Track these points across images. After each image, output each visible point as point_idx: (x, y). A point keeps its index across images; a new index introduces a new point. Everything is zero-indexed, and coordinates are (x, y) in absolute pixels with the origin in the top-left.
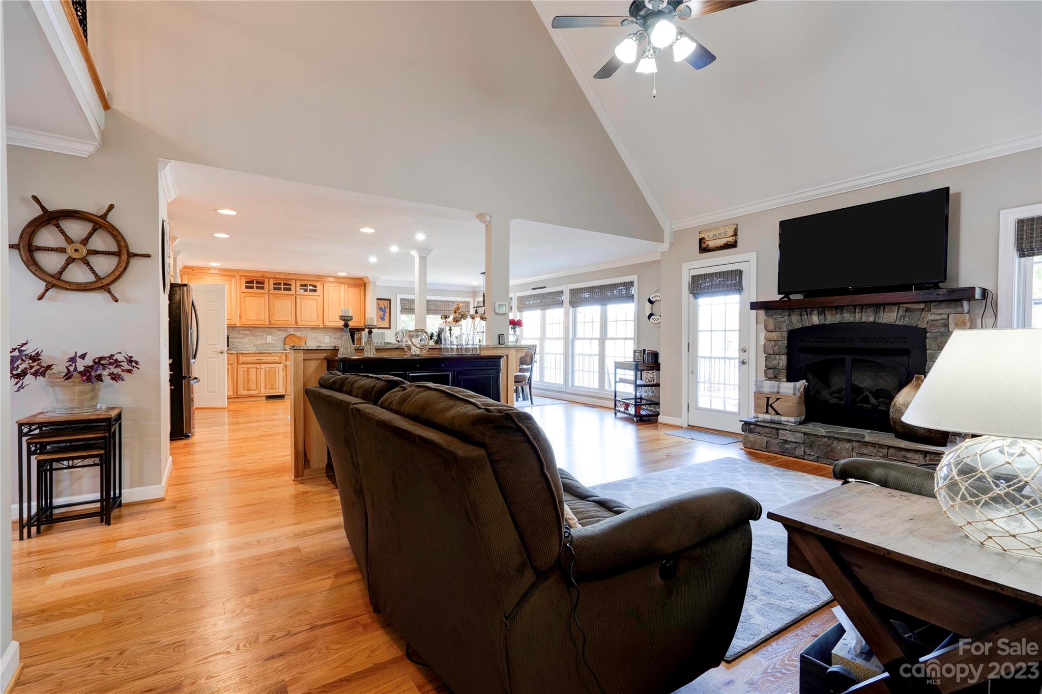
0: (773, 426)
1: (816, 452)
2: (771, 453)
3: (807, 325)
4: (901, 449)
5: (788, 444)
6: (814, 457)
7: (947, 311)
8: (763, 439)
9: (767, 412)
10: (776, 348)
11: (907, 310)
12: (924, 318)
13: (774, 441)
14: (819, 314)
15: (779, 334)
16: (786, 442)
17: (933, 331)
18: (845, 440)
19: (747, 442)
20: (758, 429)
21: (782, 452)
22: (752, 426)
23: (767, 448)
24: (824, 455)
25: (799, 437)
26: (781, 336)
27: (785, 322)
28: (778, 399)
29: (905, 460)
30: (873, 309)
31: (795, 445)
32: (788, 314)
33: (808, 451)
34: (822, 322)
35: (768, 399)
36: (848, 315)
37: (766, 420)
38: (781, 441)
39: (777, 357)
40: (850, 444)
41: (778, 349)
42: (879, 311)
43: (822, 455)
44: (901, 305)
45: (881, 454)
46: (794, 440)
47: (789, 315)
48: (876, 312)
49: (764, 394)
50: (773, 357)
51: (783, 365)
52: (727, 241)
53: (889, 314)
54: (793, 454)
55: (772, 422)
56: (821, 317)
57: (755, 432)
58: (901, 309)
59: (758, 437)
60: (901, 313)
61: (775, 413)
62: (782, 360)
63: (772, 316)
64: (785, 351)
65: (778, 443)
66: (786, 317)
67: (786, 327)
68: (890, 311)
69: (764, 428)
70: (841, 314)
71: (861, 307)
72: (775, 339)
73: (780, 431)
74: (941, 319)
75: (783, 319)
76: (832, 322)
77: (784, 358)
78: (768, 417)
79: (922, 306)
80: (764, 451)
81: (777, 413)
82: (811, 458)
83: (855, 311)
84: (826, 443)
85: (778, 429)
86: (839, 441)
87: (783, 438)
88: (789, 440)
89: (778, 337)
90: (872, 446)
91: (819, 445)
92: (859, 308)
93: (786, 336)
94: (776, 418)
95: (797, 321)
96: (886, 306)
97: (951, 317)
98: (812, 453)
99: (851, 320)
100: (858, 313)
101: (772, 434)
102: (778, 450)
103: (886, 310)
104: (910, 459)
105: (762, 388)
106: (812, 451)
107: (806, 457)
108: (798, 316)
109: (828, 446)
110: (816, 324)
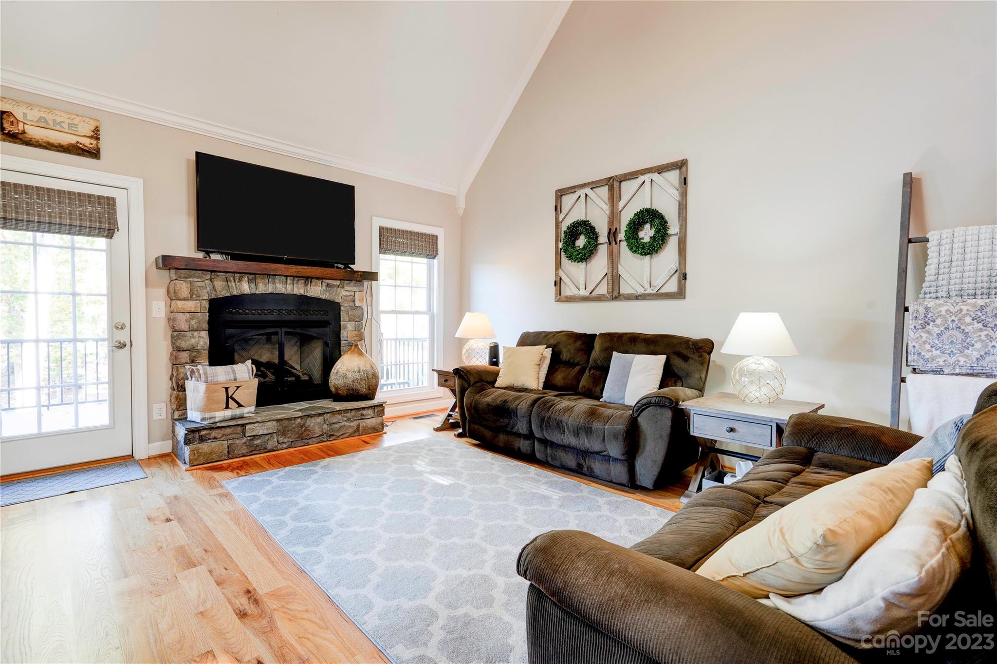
0: (233, 423)
1: (290, 437)
2: (236, 457)
3: (235, 293)
4: (358, 409)
5: (257, 439)
6: (288, 443)
7: (355, 289)
8: (222, 445)
9: (227, 407)
10: (193, 322)
11: (328, 285)
12: (339, 294)
13: (238, 442)
14: (249, 281)
15: (198, 303)
16: (255, 437)
17: (345, 305)
18: (315, 415)
19: (198, 456)
20: (214, 433)
21: (252, 451)
22: (203, 433)
23: (230, 454)
24: (298, 437)
25: (272, 427)
26: (199, 307)
27: (206, 288)
28: (238, 387)
29: (363, 417)
30: (303, 281)
31: (267, 438)
32: (209, 277)
33: (281, 440)
34: (253, 291)
35: (227, 389)
36: (281, 286)
37: (226, 419)
38: (249, 438)
39: (196, 334)
40: (322, 418)
41: (196, 323)
42: (308, 284)
43: (296, 438)
44: (324, 281)
45: (346, 419)
46: (266, 432)
47: (211, 280)
48: (306, 285)
49: (221, 383)
50: (189, 334)
51: (205, 344)
52: (78, 142)
53: (315, 287)
54: (265, 448)
55: (233, 418)
56: (253, 286)
57: (209, 439)
58: (324, 285)
59: (213, 444)
60: (324, 287)
61: (237, 406)
62: (203, 338)
63: (186, 278)
64: (205, 326)
65: (245, 443)
66: (208, 282)
67: (207, 295)
68: (316, 285)
69: (223, 429)
70: (273, 283)
71: (292, 278)
72: (193, 310)
73: (248, 427)
74: (350, 296)
75: (202, 284)
76: (263, 292)
77: (205, 335)
78: (228, 413)
79: (338, 283)
80: (225, 460)
81: (240, 405)
82: (285, 446)
83: (286, 281)
84: (299, 423)
85: (243, 425)
86: (311, 417)
87: (252, 434)
88: (259, 434)
89: (196, 307)
90: (338, 414)
91: (294, 428)
92: (291, 280)
93: (207, 306)
94: (238, 411)
95: (222, 288)
96: (313, 280)
97: (357, 294)
98: (285, 440)
99: (283, 291)
100: (290, 284)
101: (236, 433)
102: (244, 450)
103: (313, 284)
104: (366, 415)
105: (217, 376)
106: (285, 438)
107: (279, 447)
108: (223, 281)
109: (302, 427)
110: (246, 293)
